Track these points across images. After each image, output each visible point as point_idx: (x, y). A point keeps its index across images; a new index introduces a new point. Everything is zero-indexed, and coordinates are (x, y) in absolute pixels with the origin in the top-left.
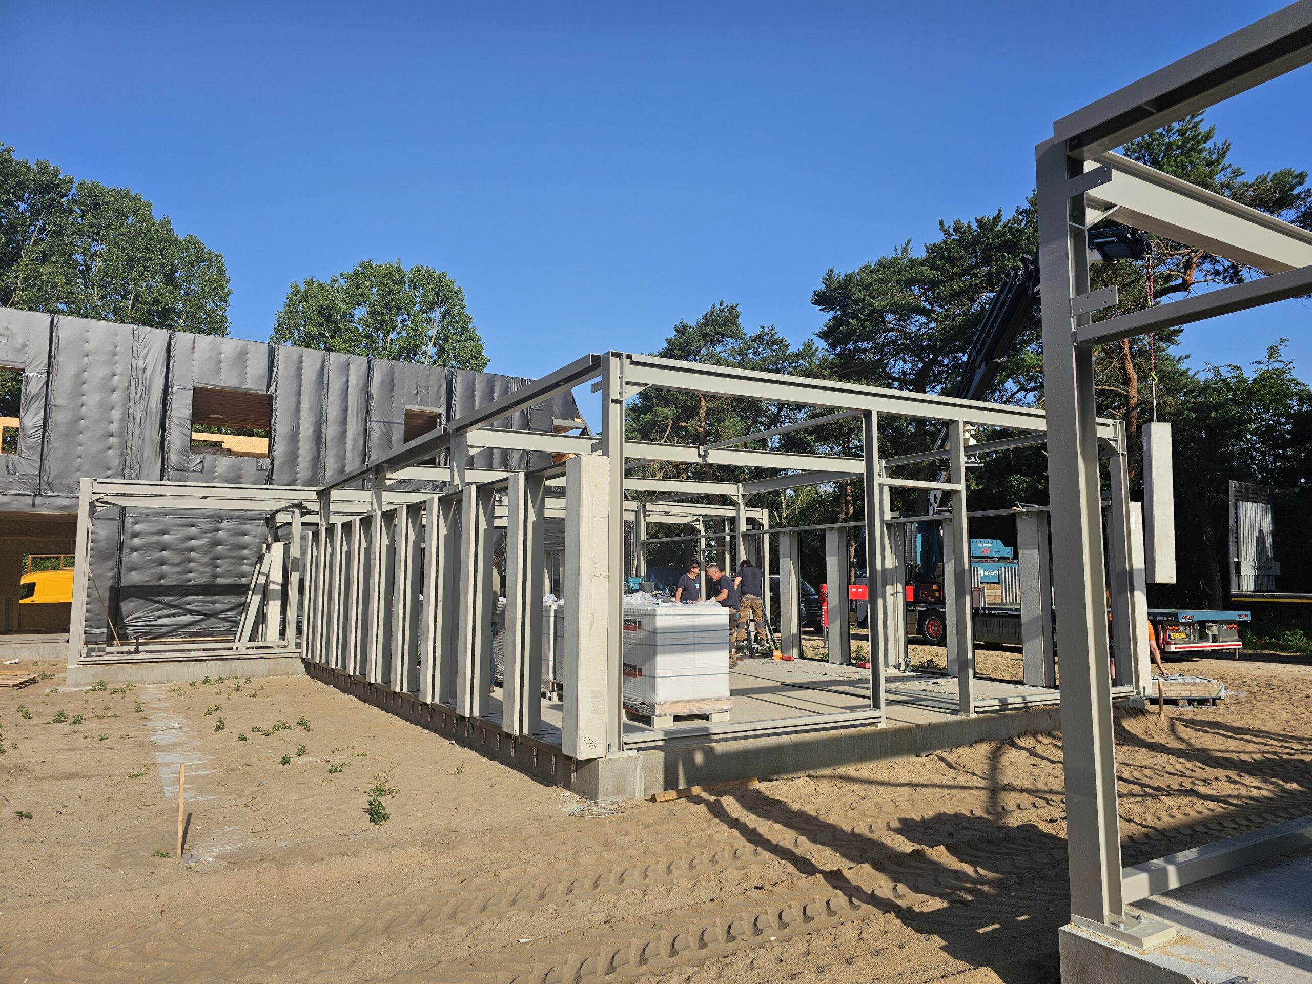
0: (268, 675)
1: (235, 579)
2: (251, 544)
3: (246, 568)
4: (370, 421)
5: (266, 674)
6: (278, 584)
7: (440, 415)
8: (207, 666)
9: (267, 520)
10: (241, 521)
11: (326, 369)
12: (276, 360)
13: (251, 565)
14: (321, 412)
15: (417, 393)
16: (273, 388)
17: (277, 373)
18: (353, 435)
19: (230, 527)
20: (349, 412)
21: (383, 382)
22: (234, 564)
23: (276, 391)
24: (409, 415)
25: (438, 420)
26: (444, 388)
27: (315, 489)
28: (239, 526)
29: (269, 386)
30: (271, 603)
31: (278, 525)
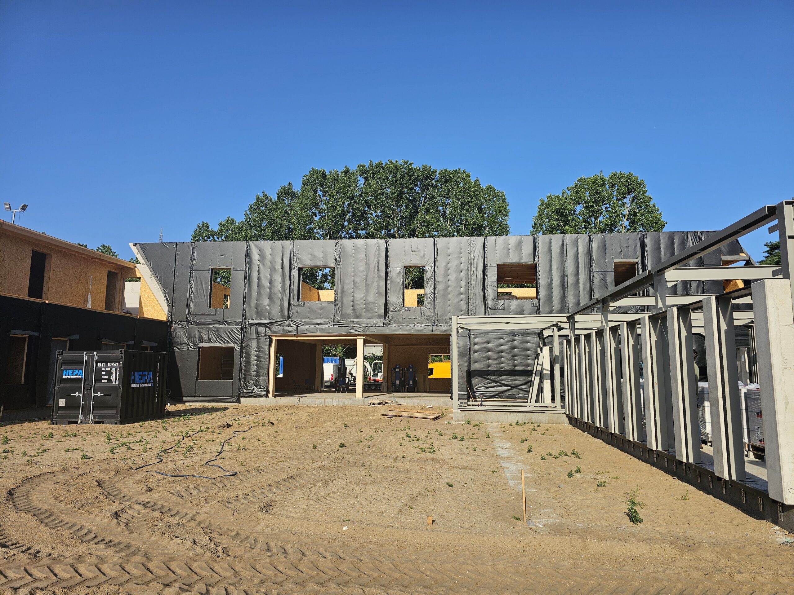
0: (549, 423)
1: (525, 367)
2: (532, 348)
3: (530, 361)
4: (593, 272)
5: (547, 422)
6: (548, 370)
7: (637, 263)
8: (516, 415)
9: (538, 334)
10: (525, 335)
11: (565, 245)
12: (537, 244)
13: (532, 360)
14: (564, 270)
15: (621, 251)
16: (536, 260)
17: (538, 251)
18: (583, 281)
19: (520, 339)
20: (580, 268)
21: (599, 247)
22: (523, 359)
23: (538, 261)
24: (617, 265)
25: (636, 267)
26: (639, 246)
27: (565, 315)
28: (525, 338)
29: (534, 259)
30: (545, 381)
31: (545, 336)
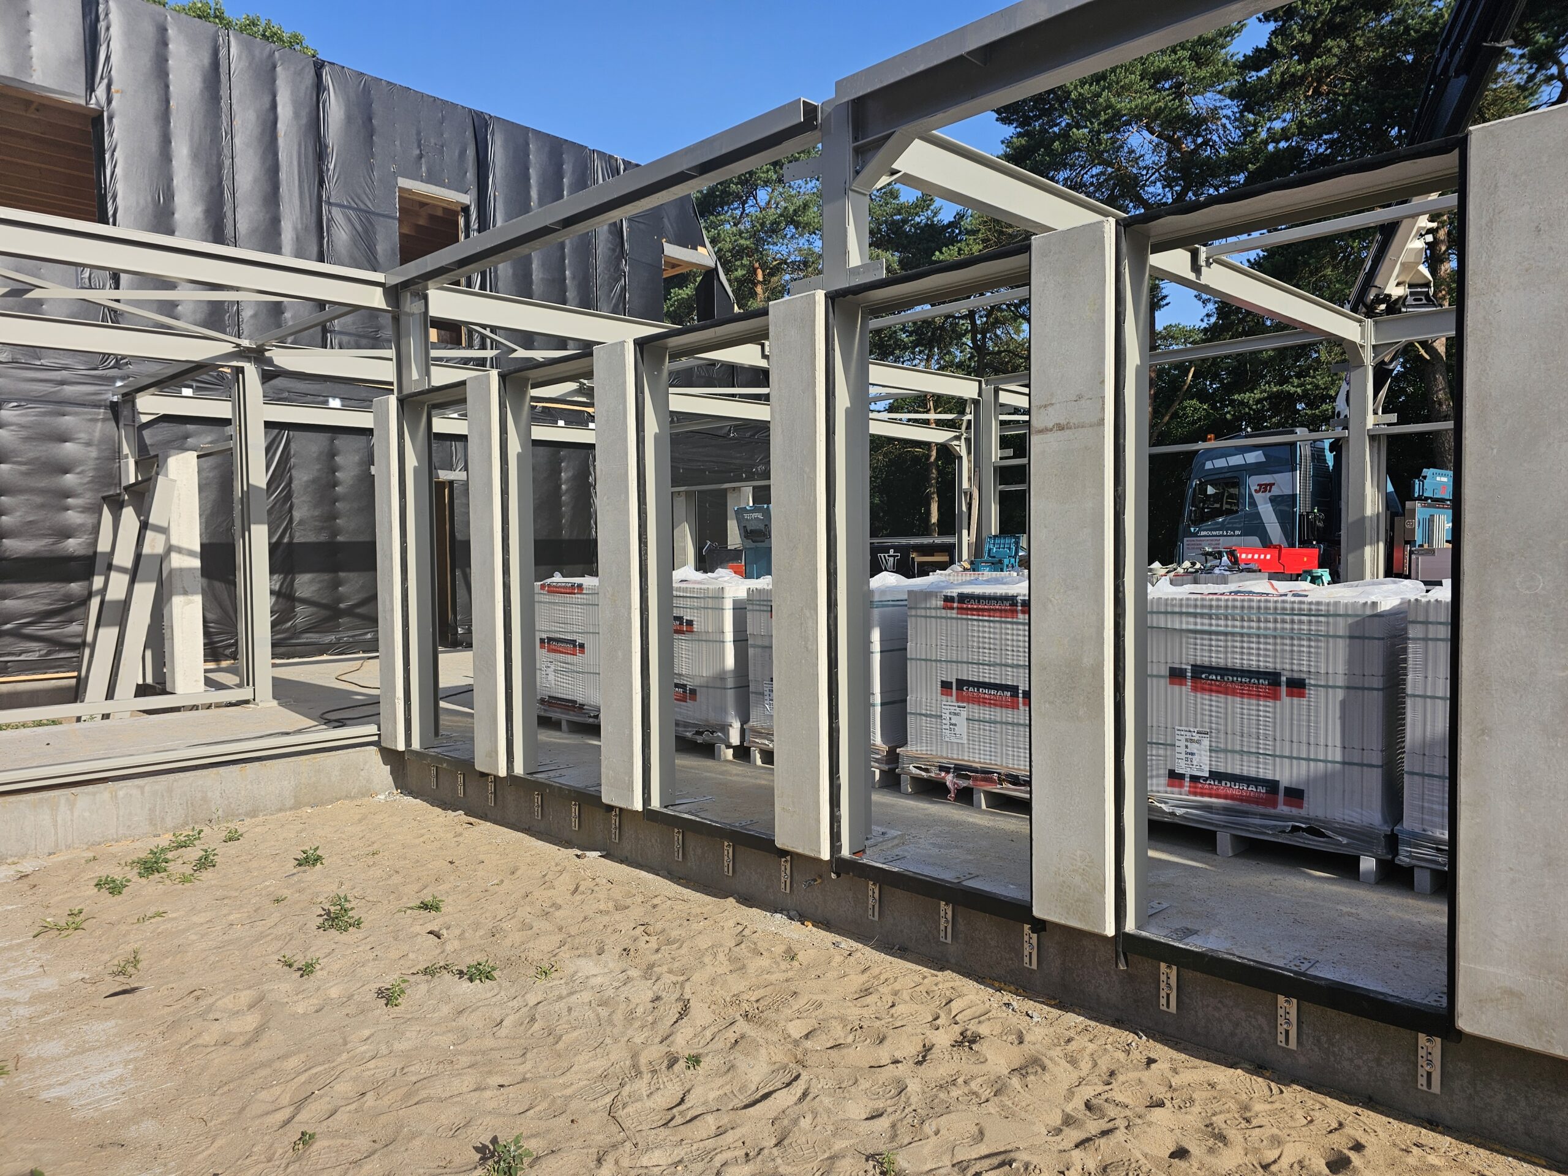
1: (51, 541)
2: (81, 462)
3: (74, 517)
4: (329, 204)
6: (191, 553)
7: (466, 209)
9: (114, 407)
10: (50, 407)
11: (223, 70)
12: (102, 25)
13: (85, 510)
14: (220, 167)
15: (421, 156)
16: (100, 92)
17: (108, 58)
18: (295, 229)
19: (23, 420)
20: (283, 175)
21: (349, 119)
22: (42, 506)
23: (109, 101)
25: (462, 221)
26: (471, 153)
28: (47, 419)
29: (91, 88)
31: (145, 419)
